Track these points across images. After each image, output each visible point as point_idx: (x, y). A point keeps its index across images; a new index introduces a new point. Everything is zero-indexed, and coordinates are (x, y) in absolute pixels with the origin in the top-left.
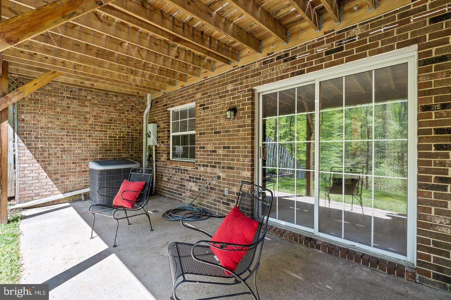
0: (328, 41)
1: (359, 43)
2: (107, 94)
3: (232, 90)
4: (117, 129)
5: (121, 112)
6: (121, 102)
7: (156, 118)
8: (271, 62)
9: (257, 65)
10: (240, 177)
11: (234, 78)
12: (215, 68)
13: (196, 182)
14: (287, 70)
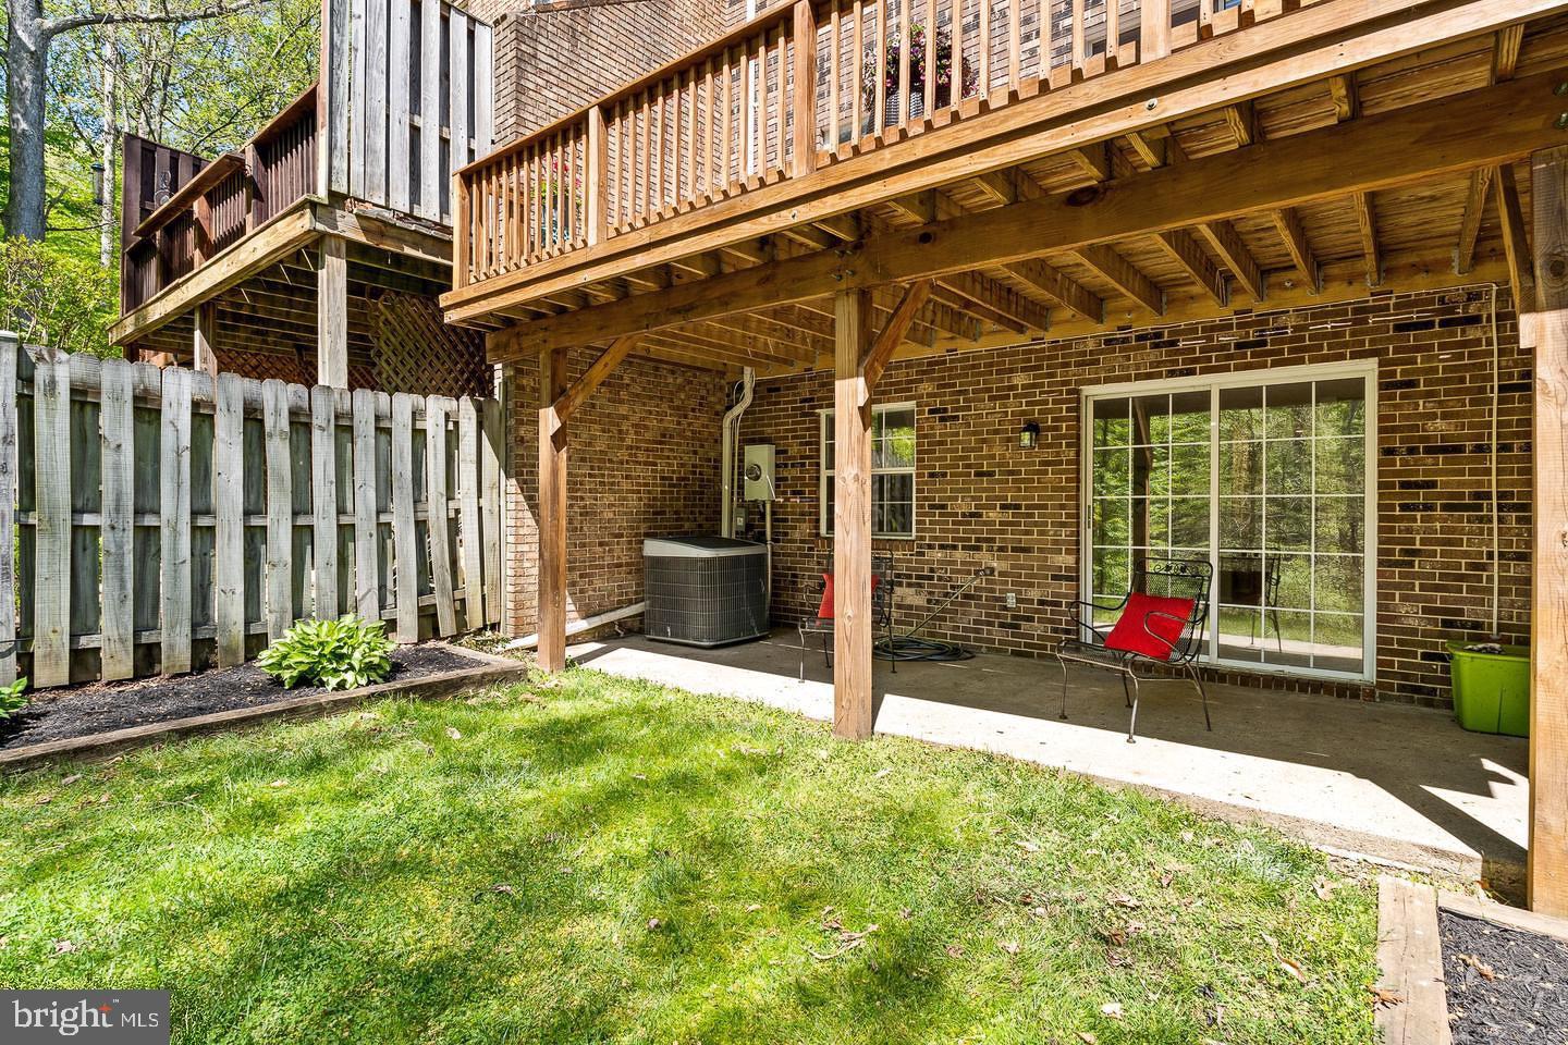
0: (1240, 326)
1: (1292, 340)
2: (657, 369)
3: (1024, 387)
4: (675, 458)
5: (681, 411)
6: (681, 388)
7: (769, 430)
8: (1123, 342)
9: (1091, 345)
10: (1049, 568)
11: (1031, 361)
12: (981, 334)
13: (920, 585)
14: (1159, 364)
